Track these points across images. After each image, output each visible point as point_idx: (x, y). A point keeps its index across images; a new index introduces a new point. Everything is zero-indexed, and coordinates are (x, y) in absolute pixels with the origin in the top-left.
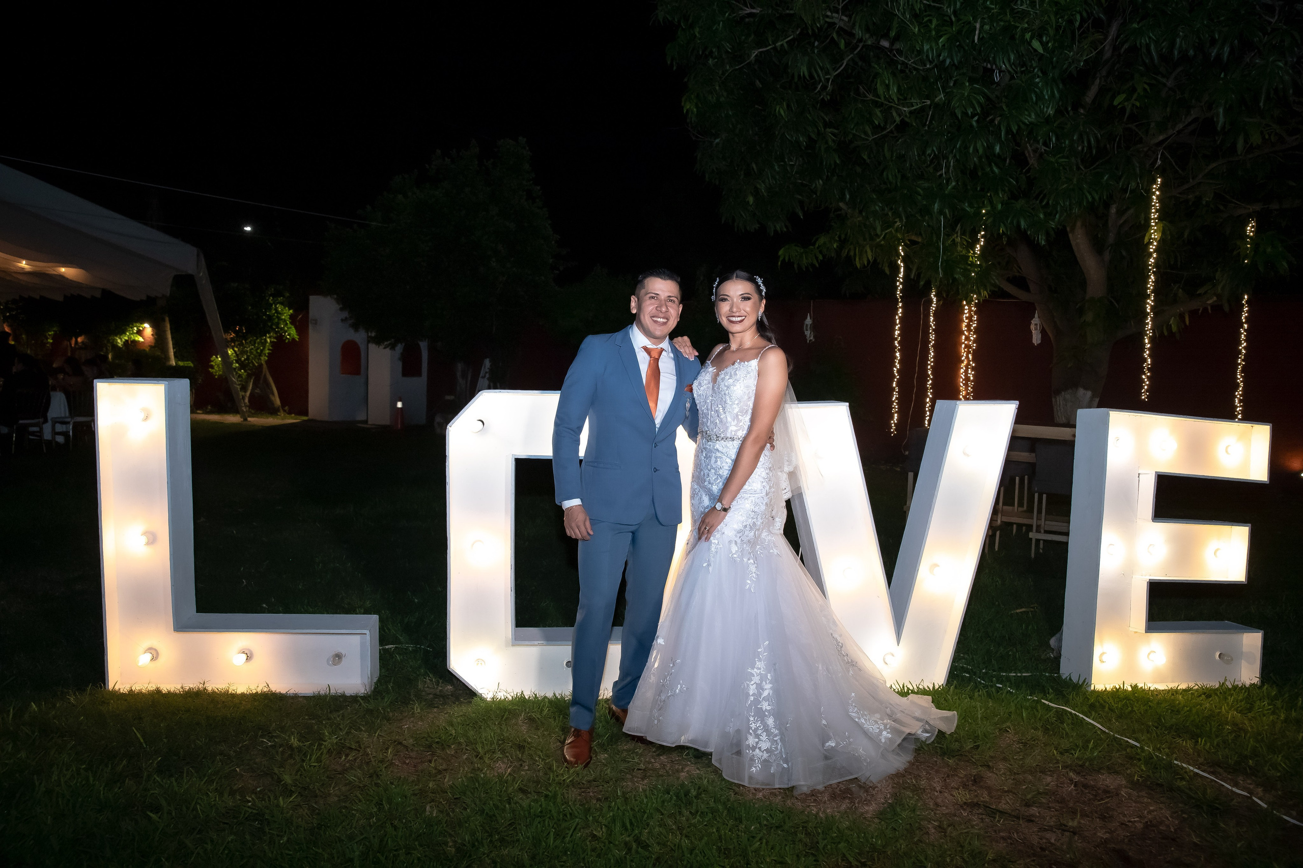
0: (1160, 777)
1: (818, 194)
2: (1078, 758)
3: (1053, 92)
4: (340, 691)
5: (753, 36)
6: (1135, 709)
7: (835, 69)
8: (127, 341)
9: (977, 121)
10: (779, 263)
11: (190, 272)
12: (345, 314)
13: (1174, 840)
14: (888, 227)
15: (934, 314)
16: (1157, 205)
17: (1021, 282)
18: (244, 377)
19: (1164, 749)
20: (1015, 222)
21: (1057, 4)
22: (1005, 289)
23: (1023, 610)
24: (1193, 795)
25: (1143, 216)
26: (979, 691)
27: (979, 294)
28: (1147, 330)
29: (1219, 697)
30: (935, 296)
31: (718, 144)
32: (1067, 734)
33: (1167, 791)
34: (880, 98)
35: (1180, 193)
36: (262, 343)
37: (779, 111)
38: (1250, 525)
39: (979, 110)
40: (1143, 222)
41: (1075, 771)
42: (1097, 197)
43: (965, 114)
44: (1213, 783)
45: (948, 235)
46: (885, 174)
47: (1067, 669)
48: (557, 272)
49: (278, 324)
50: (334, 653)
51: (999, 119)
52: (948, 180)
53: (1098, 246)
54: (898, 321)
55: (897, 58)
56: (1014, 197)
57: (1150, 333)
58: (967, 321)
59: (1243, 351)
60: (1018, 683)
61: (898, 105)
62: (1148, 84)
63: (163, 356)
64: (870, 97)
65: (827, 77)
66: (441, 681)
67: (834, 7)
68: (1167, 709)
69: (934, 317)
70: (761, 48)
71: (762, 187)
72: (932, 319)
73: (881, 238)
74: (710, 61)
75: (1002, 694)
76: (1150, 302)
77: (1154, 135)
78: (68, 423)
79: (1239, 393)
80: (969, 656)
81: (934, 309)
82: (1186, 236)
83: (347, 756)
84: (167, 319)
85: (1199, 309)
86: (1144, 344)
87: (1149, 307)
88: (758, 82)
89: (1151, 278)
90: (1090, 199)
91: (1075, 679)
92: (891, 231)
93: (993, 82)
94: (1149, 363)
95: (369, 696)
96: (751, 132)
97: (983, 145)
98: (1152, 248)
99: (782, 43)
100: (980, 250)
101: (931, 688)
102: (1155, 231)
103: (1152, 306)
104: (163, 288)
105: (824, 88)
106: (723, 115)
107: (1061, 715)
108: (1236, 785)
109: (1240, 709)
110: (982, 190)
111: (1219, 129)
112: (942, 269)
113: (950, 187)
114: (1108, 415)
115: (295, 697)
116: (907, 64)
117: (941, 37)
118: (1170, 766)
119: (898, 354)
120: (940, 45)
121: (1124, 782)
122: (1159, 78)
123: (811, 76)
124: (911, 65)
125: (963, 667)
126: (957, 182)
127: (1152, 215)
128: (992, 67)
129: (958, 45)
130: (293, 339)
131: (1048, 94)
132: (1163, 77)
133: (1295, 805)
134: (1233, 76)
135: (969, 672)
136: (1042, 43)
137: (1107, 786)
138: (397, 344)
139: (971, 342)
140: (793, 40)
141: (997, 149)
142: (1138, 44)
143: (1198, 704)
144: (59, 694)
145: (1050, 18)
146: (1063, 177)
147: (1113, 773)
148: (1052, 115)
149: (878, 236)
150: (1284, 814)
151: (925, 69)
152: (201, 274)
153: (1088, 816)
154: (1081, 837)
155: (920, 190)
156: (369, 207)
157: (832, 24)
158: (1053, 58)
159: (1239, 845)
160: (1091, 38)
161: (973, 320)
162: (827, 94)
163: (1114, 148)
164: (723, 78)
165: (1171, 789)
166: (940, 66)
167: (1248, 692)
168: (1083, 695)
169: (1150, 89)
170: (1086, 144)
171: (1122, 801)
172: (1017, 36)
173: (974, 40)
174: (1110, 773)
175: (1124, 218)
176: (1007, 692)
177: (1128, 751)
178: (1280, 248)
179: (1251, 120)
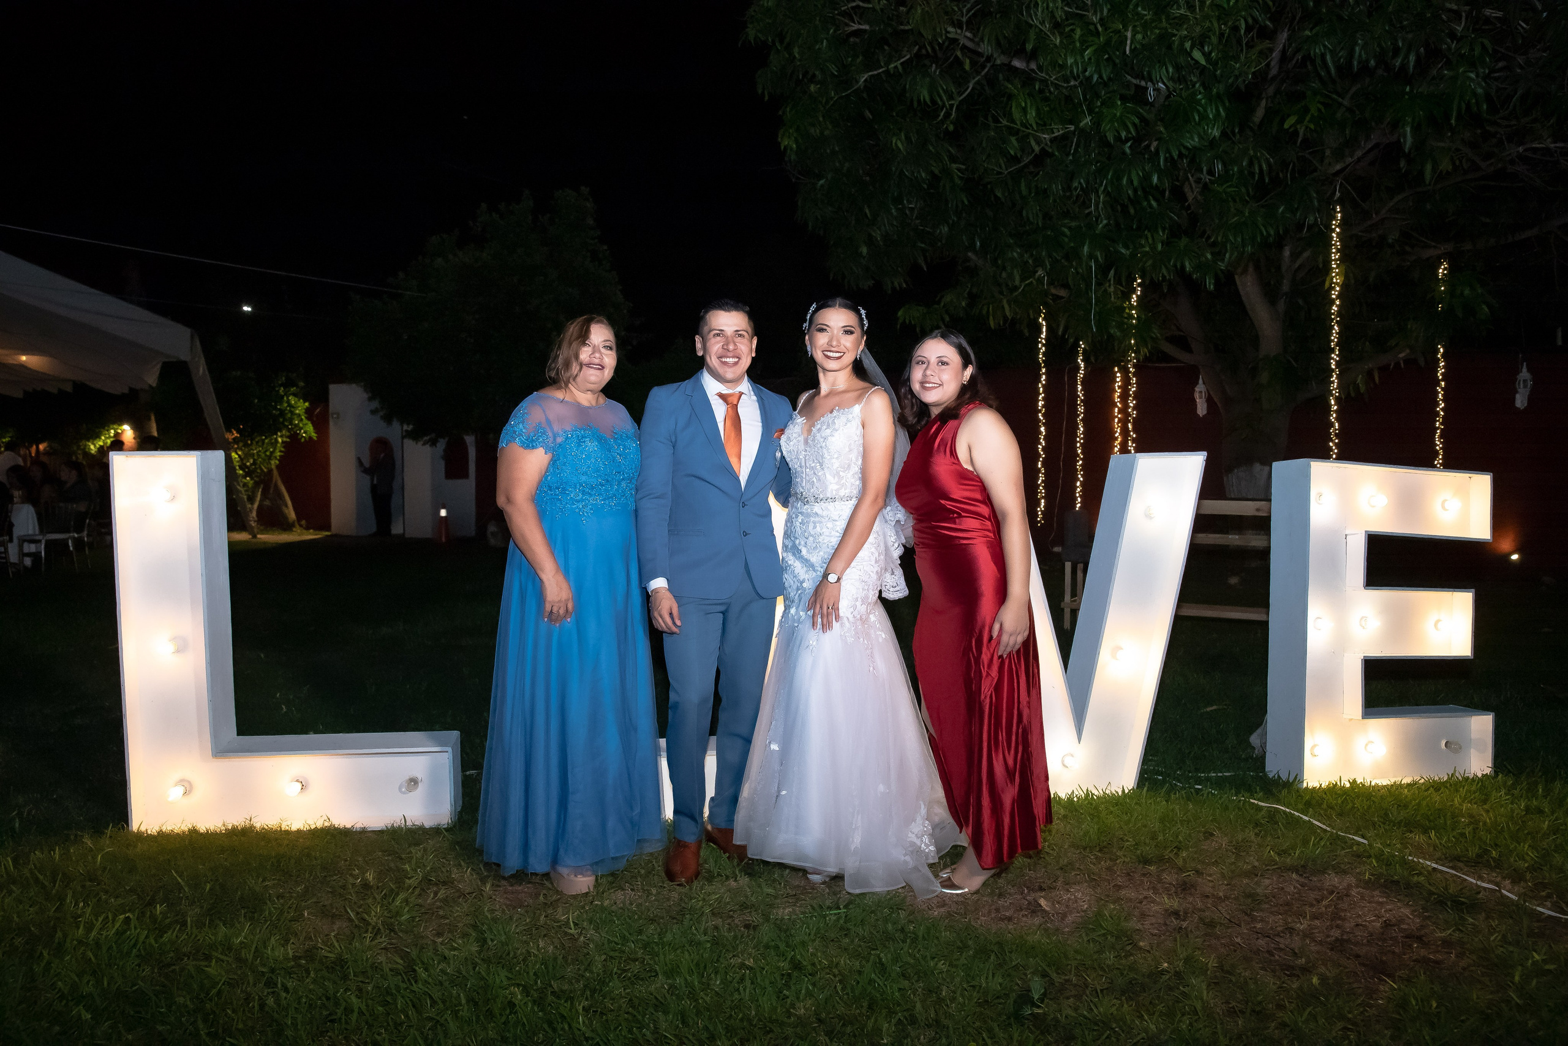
0: (1395, 874)
1: (944, 242)
2: (1299, 858)
3: (1217, 110)
4: (418, 822)
5: (861, 58)
6: (1357, 805)
7: (960, 94)
8: (101, 447)
9: (1130, 147)
10: (898, 327)
11: (183, 358)
12: (375, 404)
13: (1419, 939)
14: (1028, 277)
15: (1082, 382)
16: (1338, 244)
17: (1182, 342)
18: (250, 486)
19: (1395, 845)
20: (1178, 265)
21: (1219, 6)
22: (1164, 349)
23: (1215, 707)
24: (1434, 890)
25: (1320, 259)
26: (1175, 794)
27: (1137, 352)
28: (1333, 390)
29: (1450, 790)
30: (1082, 361)
31: (822, 186)
32: (1283, 834)
33: (1405, 889)
34: (1016, 124)
35: (1361, 232)
36: (272, 444)
37: (896, 144)
38: (1473, 590)
39: (1133, 134)
40: (1321, 266)
41: (1296, 873)
42: (1272, 232)
43: (1118, 138)
44: (1455, 878)
46: (1024, 213)
47: (1272, 767)
48: (630, 347)
49: (291, 421)
50: (408, 778)
51: (1155, 144)
52: (1098, 218)
53: (1271, 294)
54: (1041, 389)
55: (1036, 73)
56: (1175, 232)
57: (1336, 392)
58: (1120, 390)
59: (1442, 413)
60: (1220, 783)
61: (1035, 131)
62: (1321, 103)
65: (953, 102)
67: (957, 20)
68: (1393, 804)
69: (1082, 385)
70: (870, 71)
71: (877, 235)
72: (1080, 388)
73: (1020, 290)
74: (812, 88)
75: (1203, 795)
76: (1335, 357)
78: (39, 541)
80: (1159, 757)
81: (1082, 376)
82: (1371, 280)
83: (436, 894)
84: (153, 418)
85: (1390, 365)
86: (1330, 406)
87: (1334, 363)
88: (868, 114)
89: (1334, 329)
90: (1265, 233)
91: (1284, 777)
92: (1032, 282)
93: (1146, 102)
94: (1337, 428)
95: (454, 826)
96: (861, 171)
97: (1138, 174)
98: (1334, 294)
99: (895, 64)
100: (1136, 301)
101: (1120, 794)
102: (1337, 274)
103: (1336, 361)
104: (149, 378)
105: (948, 115)
106: (828, 151)
107: (1273, 815)
108: (1480, 878)
109: (1475, 800)
110: (1138, 228)
111: (1407, 151)
112: (1094, 326)
113: (1101, 226)
114: (1309, 466)
115: (363, 831)
116: (1047, 81)
117: (1087, 48)
118: (1404, 862)
119: (1042, 429)
120: (1086, 58)
121: (1352, 880)
122: (1335, 96)
123: (934, 102)
124: (1052, 83)
125: (1155, 769)
126: (1108, 218)
127: (1333, 255)
128: (1146, 84)
129: (1107, 59)
130: (310, 438)
131: (1212, 112)
132: (1339, 96)
133: (1549, 896)
134: (1420, 90)
135: (1161, 774)
136: (1204, 54)
137: (1334, 886)
138: (439, 440)
139: (1130, 410)
140: (910, 61)
141: (1155, 179)
142: (1312, 53)
143: (1427, 797)
144: (72, 837)
145: (1212, 24)
146: (1232, 210)
147: (1340, 872)
148: (1217, 138)
149: (1016, 288)
150: (1538, 906)
151: (1066, 88)
152: (197, 359)
153: (1317, 919)
154: (1313, 940)
155: (1066, 230)
156: (401, 275)
157: (954, 41)
158: (1217, 71)
159: (1492, 938)
160: (1258, 48)
161: (1130, 384)
162: (951, 123)
163: (1287, 176)
164: (827, 107)
165: (1408, 886)
166: (1086, 83)
167: (1481, 782)
168: (1295, 794)
169: (1325, 109)
170: (1257, 170)
171: (1355, 901)
172: (1175, 46)
173: (1125, 52)
174: (1336, 873)
175: (1299, 261)
176: (1209, 794)
177: (1354, 848)
178: (1480, 291)
179: (1440, 144)
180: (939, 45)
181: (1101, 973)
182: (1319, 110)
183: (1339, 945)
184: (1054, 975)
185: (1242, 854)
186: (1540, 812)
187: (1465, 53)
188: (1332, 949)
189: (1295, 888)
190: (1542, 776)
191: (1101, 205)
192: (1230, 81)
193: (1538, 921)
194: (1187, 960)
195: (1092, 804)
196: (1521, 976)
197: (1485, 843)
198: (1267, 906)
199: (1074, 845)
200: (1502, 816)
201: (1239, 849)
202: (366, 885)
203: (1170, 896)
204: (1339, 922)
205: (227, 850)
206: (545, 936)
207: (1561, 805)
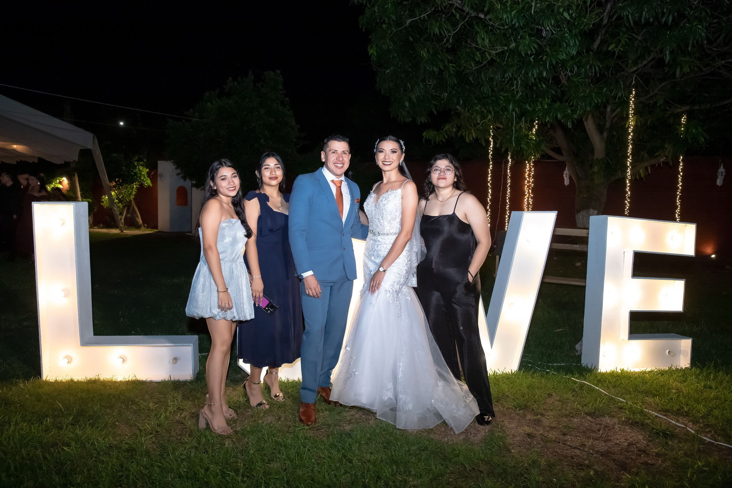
0: (637, 418)
1: (445, 101)
2: (591, 408)
3: (575, 42)
4: (177, 379)
5: (407, 12)
6: (623, 382)
7: (454, 30)
8: (53, 187)
9: (533, 58)
10: (424, 140)
11: (89, 147)
12: (179, 171)
13: (644, 451)
14: (484, 119)
15: (510, 168)
16: (633, 106)
17: (558, 150)
18: (121, 207)
19: (639, 403)
20: (554, 115)
22: (549, 153)
23: (561, 330)
24: (655, 427)
25: (625, 113)
26: (536, 374)
27: (535, 156)
28: (628, 176)
29: (669, 375)
30: (510, 158)
31: (388, 73)
32: (585, 397)
34: (479, 46)
35: (645, 100)
36: (131, 188)
37: (423, 54)
38: (685, 280)
39: (534, 52)
40: (625, 116)
42: (600, 101)
43: (527, 54)
44: (666, 421)
46: (482, 88)
47: (585, 361)
48: (299, 146)
49: (140, 177)
50: (173, 358)
51: (545, 57)
52: (517, 92)
53: (600, 129)
54: (490, 172)
55: (488, 22)
56: (554, 101)
58: (528, 172)
59: (680, 188)
60: (558, 369)
61: (488, 49)
62: (627, 38)
63: (74, 196)
64: (474, 45)
65: (450, 34)
66: (234, 372)
68: (640, 382)
69: (510, 170)
70: (412, 18)
71: (414, 98)
72: (509, 171)
73: (480, 125)
74: (384, 26)
75: (549, 375)
76: (630, 160)
79: (678, 211)
80: (530, 354)
81: (510, 165)
82: (648, 123)
83: (181, 414)
84: (76, 175)
85: (656, 164)
86: (626, 183)
88: (411, 39)
89: (630, 147)
90: (596, 101)
91: (589, 367)
92: (486, 121)
93: (542, 37)
94: (629, 194)
95: (194, 381)
96: (407, 66)
97: (536, 71)
98: (630, 130)
99: (424, 15)
100: (535, 132)
101: (510, 373)
102: (632, 121)
103: (630, 162)
104: (73, 157)
105: (448, 40)
106: (391, 56)
107: (582, 386)
108: (678, 421)
109: (680, 381)
110: (536, 97)
111: (666, 62)
112: (514, 142)
113: (518, 96)
114: (607, 219)
115: (151, 382)
116: (494, 26)
117: (513, 11)
118: (642, 412)
119: (490, 191)
120: (513, 15)
121: (617, 421)
122: (634, 35)
123: (441, 34)
124: (496, 27)
125: (528, 361)
126: (522, 92)
127: (630, 111)
128: (541, 28)
129: (522, 16)
130: (149, 186)
131: (572, 43)
132: (636, 34)
133: (710, 432)
134: (674, 33)
135: (531, 364)
136: (569, 14)
137: (608, 423)
139: (531, 183)
140: (430, 14)
141: (545, 74)
142: (622, 15)
143: (657, 379)
144: (14, 383)
145: (574, 1)
146: (581, 90)
147: (611, 416)
148: (575, 55)
150: (704, 436)
151: (504, 29)
152: (96, 149)
153: (597, 440)
155: (502, 97)
156: (191, 110)
157: (452, 5)
158: (575, 23)
159: (680, 453)
160: (596, 12)
161: (531, 171)
162: (450, 44)
163: (609, 74)
164: (391, 35)
165: (642, 425)
166: (513, 27)
167: (684, 372)
168: (594, 375)
169: (629, 41)
170: (594, 71)
171: (616, 432)
172: (555, 10)
173: (531, 13)
174: (609, 417)
175: (615, 114)
176: (552, 374)
177: (619, 404)
178: (700, 130)
179: (684, 59)
180: (444, 7)
182: (626, 41)
183: (606, 454)
185: (565, 405)
186: (711, 388)
187: (697, 16)
188: (602, 456)
189: (588, 424)
190: (713, 369)
192: (582, 27)
193: (704, 444)
195: (496, 378)
196: (691, 475)
197: (682, 403)
198: (574, 432)
200: (692, 389)
201: (564, 402)
202: (149, 409)
203: (528, 426)
205: (86, 390)
207: (721, 385)
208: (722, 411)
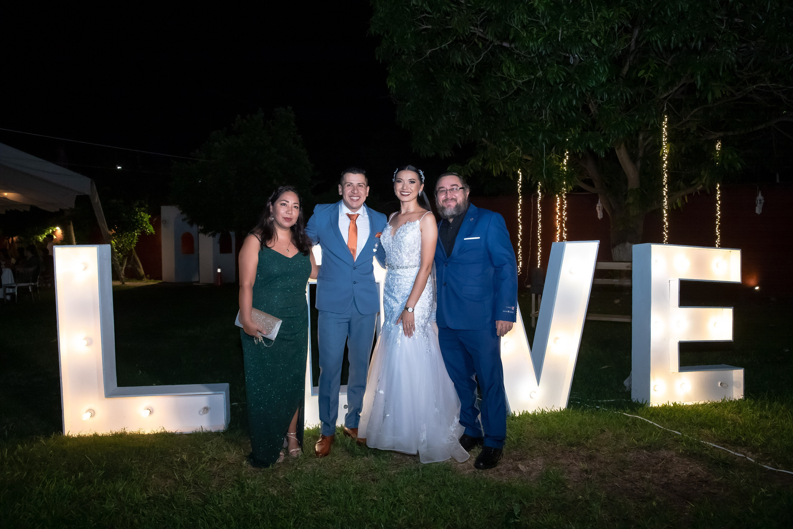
0: (694, 450)
1: (470, 133)
2: (647, 442)
3: (604, 68)
4: (209, 430)
5: (427, 42)
6: (676, 415)
7: (477, 60)
9: (562, 87)
11: (87, 193)
12: (185, 216)
13: (706, 482)
14: (511, 151)
15: (540, 202)
16: (666, 133)
17: (590, 182)
18: (121, 257)
19: (695, 435)
20: (587, 145)
21: (604, 18)
22: (581, 186)
23: (607, 367)
24: (713, 458)
25: (658, 140)
26: (586, 411)
27: (567, 188)
29: (722, 407)
30: (540, 192)
31: (409, 106)
32: (639, 431)
33: (699, 457)
34: (505, 75)
35: (677, 127)
36: (132, 236)
37: (445, 85)
38: (733, 307)
39: (563, 80)
40: (658, 144)
41: (646, 450)
42: (632, 128)
43: (555, 82)
44: (724, 452)
45: (547, 154)
46: (509, 119)
47: (635, 396)
48: (313, 187)
49: (141, 224)
50: (203, 407)
51: (574, 85)
52: (546, 122)
53: (633, 158)
54: (519, 207)
55: (514, 50)
56: (585, 130)
57: (666, 207)
58: (559, 206)
59: (719, 217)
60: (608, 405)
61: (514, 78)
62: (657, 64)
64: (499, 74)
65: (474, 64)
67: (475, 23)
68: (694, 415)
69: (540, 204)
70: (432, 49)
71: (436, 130)
72: (539, 205)
73: (508, 157)
74: (403, 57)
75: (600, 411)
76: (666, 190)
77: (661, 93)
78: (14, 287)
79: (718, 241)
80: (578, 391)
81: (540, 199)
82: (683, 150)
83: (218, 465)
84: (72, 223)
85: (693, 193)
86: (664, 214)
87: (665, 192)
88: (431, 70)
89: (665, 176)
90: (629, 129)
91: (640, 402)
92: (514, 153)
93: (569, 64)
94: (667, 225)
95: (227, 432)
96: (428, 98)
97: (566, 100)
98: (664, 158)
99: (445, 45)
100: (566, 163)
101: (559, 411)
102: (666, 148)
104: (70, 204)
105: (471, 71)
106: (412, 88)
107: (634, 421)
108: (737, 451)
109: (734, 412)
110: (566, 127)
111: (698, 88)
112: (545, 174)
113: (548, 126)
114: (651, 247)
115: (181, 434)
116: (520, 54)
117: (540, 38)
118: (699, 444)
119: (520, 226)
120: (539, 43)
121: (674, 453)
122: (663, 60)
123: (464, 64)
124: (522, 55)
125: (576, 399)
126: (551, 122)
127: (664, 139)
128: (569, 55)
129: (549, 43)
130: (152, 233)
131: (602, 69)
132: (665, 60)
133: (770, 460)
134: (704, 58)
135: (579, 401)
136: (597, 41)
137: (664, 456)
138: (217, 234)
139: (563, 217)
140: (452, 43)
141: (574, 103)
142: (651, 41)
143: (711, 411)
144: (34, 439)
145: (602, 27)
146: (613, 117)
147: (668, 449)
148: (605, 82)
149: (506, 156)
150: (765, 465)
151: (529, 58)
152: (94, 194)
153: (656, 473)
154: (654, 483)
155: (530, 128)
156: (197, 150)
157: (474, 34)
158: (604, 49)
159: (742, 481)
160: (624, 38)
161: (564, 204)
162: (474, 75)
163: (640, 100)
164: (411, 67)
165: (701, 456)
166: (539, 55)
167: (738, 403)
168: (646, 410)
169: (658, 67)
170: (625, 98)
171: (675, 464)
172: (583, 37)
173: (558, 40)
174: (666, 450)
175: (647, 142)
176: (603, 410)
177: (675, 437)
178: (736, 156)
179: (715, 84)
180: (466, 35)
181: (548, 501)
183: (667, 486)
184: (525, 503)
185: (619, 440)
186: (767, 417)
187: (726, 40)
188: (663, 488)
189: (645, 457)
190: (767, 400)
191: (548, 115)
192: (611, 54)
193: (766, 472)
194: (591, 494)
195: (545, 416)
196: (755, 500)
197: (739, 434)
198: (631, 467)
199: (536, 438)
200: (748, 420)
201: (618, 438)
202: (183, 462)
203: (583, 462)
204: (666, 474)
205: (113, 445)
206: (272, 486)
207: (777, 414)
208: (781, 440)
